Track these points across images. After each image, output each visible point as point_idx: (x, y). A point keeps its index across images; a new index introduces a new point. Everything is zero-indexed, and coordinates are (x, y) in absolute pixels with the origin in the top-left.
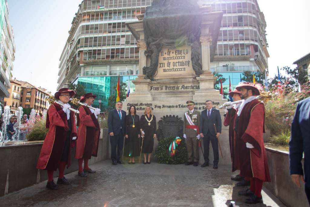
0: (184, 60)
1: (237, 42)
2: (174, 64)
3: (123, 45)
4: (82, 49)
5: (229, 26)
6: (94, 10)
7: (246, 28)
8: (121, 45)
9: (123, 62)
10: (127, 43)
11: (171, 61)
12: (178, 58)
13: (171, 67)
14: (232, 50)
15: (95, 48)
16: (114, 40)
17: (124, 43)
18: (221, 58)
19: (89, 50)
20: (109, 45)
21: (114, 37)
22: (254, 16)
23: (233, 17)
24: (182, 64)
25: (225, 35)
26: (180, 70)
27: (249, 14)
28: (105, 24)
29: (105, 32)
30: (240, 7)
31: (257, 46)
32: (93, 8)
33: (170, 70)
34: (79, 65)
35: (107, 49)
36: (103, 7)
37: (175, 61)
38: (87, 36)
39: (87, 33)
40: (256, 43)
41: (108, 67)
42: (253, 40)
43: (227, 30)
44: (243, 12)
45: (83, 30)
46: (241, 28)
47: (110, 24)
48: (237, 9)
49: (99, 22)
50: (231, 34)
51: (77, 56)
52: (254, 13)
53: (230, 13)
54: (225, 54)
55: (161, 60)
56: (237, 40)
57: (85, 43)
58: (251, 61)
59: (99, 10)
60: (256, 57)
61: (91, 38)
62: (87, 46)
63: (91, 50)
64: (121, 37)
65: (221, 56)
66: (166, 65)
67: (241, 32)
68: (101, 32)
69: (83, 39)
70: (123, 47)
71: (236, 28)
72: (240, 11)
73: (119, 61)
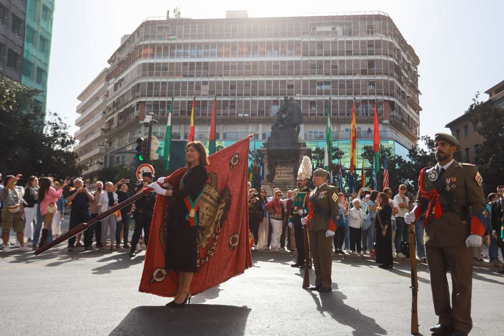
0: (290, 172)
1: (365, 98)
2: (284, 173)
3: (205, 95)
4: (143, 99)
5: (355, 74)
6: (161, 42)
7: (379, 78)
8: (203, 95)
9: (205, 120)
10: (211, 93)
11: (283, 172)
12: (287, 170)
13: (283, 175)
14: (359, 109)
15: (163, 99)
16: (191, 88)
17: (207, 93)
18: (343, 119)
19: (154, 102)
20: (184, 95)
21: (191, 83)
22: (391, 59)
23: (362, 60)
24: (288, 173)
25: (350, 86)
26: (288, 177)
27: (384, 58)
28: (178, 64)
29: (178, 75)
30: (372, 46)
31: (393, 102)
32: (160, 37)
33: (282, 177)
34: (138, 121)
35: (182, 101)
36: (175, 37)
37: (285, 171)
38: (151, 80)
39: (151, 75)
40: (392, 99)
41: (183, 126)
42: (387, 95)
43: (352, 80)
44: (376, 54)
45: (144, 70)
46: (371, 78)
47: (185, 64)
48: (367, 49)
49: (168, 60)
50: (357, 86)
51: (135, 108)
52: (391, 56)
53: (357, 54)
54: (348, 115)
55: (277, 171)
56: (366, 94)
57: (148, 90)
58: (385, 124)
59: (168, 42)
60: (392, 117)
61: (157, 83)
62: (151, 96)
63: (158, 102)
64: (203, 84)
65: (343, 117)
66: (279, 174)
67: (372, 83)
68: (171, 75)
69: (144, 84)
70: (205, 99)
71: (365, 78)
72: (371, 53)
73: (199, 120)
